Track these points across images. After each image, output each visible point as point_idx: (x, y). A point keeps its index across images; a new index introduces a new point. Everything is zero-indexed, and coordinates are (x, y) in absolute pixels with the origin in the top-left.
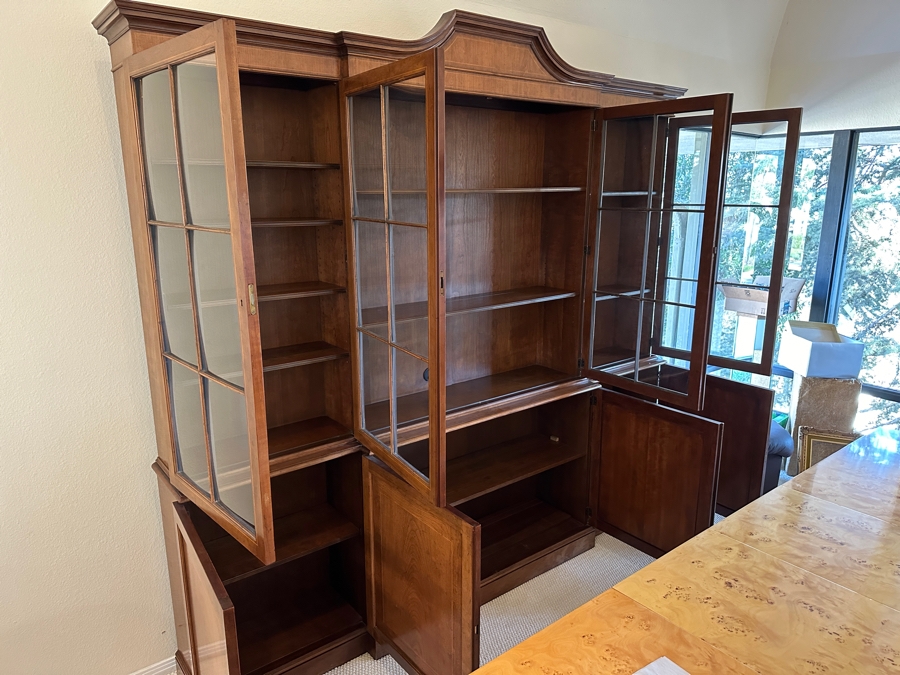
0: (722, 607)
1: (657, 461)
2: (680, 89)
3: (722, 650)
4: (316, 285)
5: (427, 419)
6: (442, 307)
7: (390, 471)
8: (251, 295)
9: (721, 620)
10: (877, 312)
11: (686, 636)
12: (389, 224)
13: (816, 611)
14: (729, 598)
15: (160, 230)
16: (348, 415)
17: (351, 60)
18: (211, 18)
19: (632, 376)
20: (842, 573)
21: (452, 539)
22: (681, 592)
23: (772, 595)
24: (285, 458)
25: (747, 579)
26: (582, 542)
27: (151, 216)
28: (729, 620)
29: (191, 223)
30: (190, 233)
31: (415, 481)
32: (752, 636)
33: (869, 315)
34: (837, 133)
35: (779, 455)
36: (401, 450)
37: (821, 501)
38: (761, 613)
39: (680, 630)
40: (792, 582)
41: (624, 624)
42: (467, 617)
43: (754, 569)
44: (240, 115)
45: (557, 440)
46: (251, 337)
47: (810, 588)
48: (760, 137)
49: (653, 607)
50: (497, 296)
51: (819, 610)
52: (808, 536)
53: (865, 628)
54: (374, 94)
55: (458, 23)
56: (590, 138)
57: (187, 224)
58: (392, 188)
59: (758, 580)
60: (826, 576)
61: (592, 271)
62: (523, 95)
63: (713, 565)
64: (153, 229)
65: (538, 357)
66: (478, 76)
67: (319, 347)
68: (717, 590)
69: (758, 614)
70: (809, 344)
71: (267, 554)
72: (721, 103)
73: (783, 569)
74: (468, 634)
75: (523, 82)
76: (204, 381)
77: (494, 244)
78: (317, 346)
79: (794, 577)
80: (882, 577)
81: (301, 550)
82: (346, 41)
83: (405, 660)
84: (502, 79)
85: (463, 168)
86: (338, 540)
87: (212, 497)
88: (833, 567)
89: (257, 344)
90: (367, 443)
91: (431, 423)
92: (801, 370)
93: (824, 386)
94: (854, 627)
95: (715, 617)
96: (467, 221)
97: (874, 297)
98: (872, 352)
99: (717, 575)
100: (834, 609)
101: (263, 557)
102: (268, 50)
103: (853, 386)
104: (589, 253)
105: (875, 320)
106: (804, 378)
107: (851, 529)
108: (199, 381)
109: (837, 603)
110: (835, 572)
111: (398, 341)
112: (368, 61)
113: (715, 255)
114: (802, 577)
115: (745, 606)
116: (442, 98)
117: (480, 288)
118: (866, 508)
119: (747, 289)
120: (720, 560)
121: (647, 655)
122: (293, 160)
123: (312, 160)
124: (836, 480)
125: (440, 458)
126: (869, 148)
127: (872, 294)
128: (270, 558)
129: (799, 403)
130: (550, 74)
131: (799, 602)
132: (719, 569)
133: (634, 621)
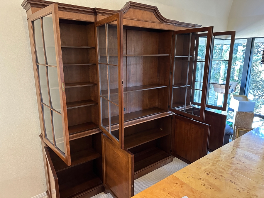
0: (205, 181)
1: (191, 136)
2: (199, 25)
3: (204, 194)
4: (89, 83)
5: (118, 124)
6: (123, 90)
7: (109, 138)
8: (63, 86)
9: (204, 185)
10: (262, 92)
12: (108, 65)
13: (233, 183)
14: (207, 178)
15: (40, 66)
16: (98, 121)
17: (98, 16)
18: (51, 3)
19: (184, 111)
20: (243, 171)
21: (126, 159)
22: (193, 176)
23: (220, 178)
24: (78, 134)
25: (213, 172)
26: (169, 160)
27: (37, 62)
28: (207, 185)
29: (48, 64)
30: (47, 67)
31: (115, 141)
32: (213, 190)
33: (260, 93)
34: (248, 39)
35: (229, 135)
36: (112, 132)
38: (217, 183)
39: (192, 188)
40: (227, 174)
41: (175, 185)
42: (130, 182)
43: (216, 169)
44: (59, 32)
45: (162, 129)
46: (63, 98)
47: (232, 176)
48: (225, 40)
49: (184, 181)
50: (144, 86)
52: (233, 160)
53: (248, 188)
54: (103, 27)
55: (131, 5)
56: (172, 40)
57: (46, 64)
58: (109, 54)
59: (217, 173)
60: (238, 172)
61: (172, 79)
62: (151, 27)
63: (203, 168)
64: (38, 66)
65: (156, 105)
66: (137, 21)
67: (90, 101)
68: (204, 176)
69: (216, 183)
70: (239, 102)
71: (68, 163)
72: (210, 29)
73: (224, 170)
74: (130, 187)
75: (151, 23)
76: (52, 111)
77: (143, 71)
78: (89, 101)
79: (228, 172)
80: (255, 173)
81: (83, 161)
82: (96, 11)
83: (113, 194)
84: (144, 22)
85: (134, 49)
86: (94, 159)
87: (54, 145)
88: (240, 169)
89: (65, 100)
90: (103, 130)
91: (120, 124)
92: (236, 109)
93: (243, 114)
94: (245, 188)
95: (202, 184)
96: (135, 64)
97: (261, 87)
98: (259, 104)
99: (204, 171)
100: (239, 182)
101: (67, 164)
102: (73, 13)
103: (252, 114)
104: (171, 74)
105: (261, 95)
106: (237, 112)
107: (246, 158)
108: (50, 111)
109: (240, 180)
110: (240, 171)
111: (111, 100)
112: (103, 16)
113: (208, 75)
114: (230, 172)
115: (212, 181)
116: (122, 27)
117: (139, 84)
118: (252, 151)
119: (221, 85)
120: (206, 166)
121: (181, 195)
122: (82, 46)
123: (87, 46)
124: (243, 143)
125: (122, 135)
126: (260, 43)
127: (260, 87)
128: (69, 164)
129: (236, 119)
130: (159, 20)
131: (228, 180)
132: (205, 169)
133: (178, 185)
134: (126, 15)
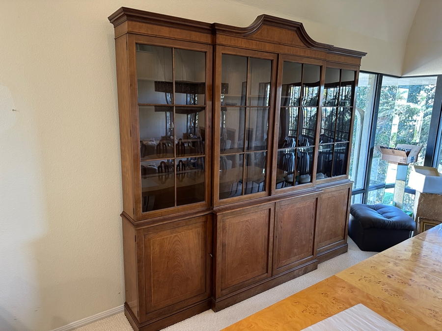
0: (386, 286)
2: (364, 53)
3: (388, 302)
9: (387, 291)
11: (370, 296)
13: (431, 290)
14: (390, 282)
17: (218, 36)
22: (367, 278)
23: (410, 282)
25: (398, 275)
28: (390, 291)
32: (401, 298)
34: (439, 76)
35: (408, 229)
37: (432, 244)
39: (367, 294)
40: (420, 277)
41: (341, 290)
43: (401, 271)
47: (428, 280)
48: (400, 77)
49: (354, 284)
51: (433, 289)
52: (427, 259)
55: (264, 20)
59: (404, 276)
60: (436, 276)
62: (292, 53)
63: (381, 268)
66: (272, 44)
68: (384, 279)
69: (404, 289)
70: (424, 176)
73: (415, 272)
75: (292, 47)
79: (420, 275)
82: (216, 27)
84: (283, 46)
88: (439, 272)
92: (420, 189)
93: (431, 198)
95: (384, 289)
99: (383, 273)
100: (440, 289)
102: (182, 31)
106: (421, 193)
110: (440, 274)
112: (225, 37)
114: (424, 276)
115: (398, 286)
119: (393, 150)
120: (384, 266)
121: (353, 302)
129: (418, 205)
130: (304, 44)
131: (423, 285)
132: (384, 270)
133: (345, 289)
134: (257, 35)
